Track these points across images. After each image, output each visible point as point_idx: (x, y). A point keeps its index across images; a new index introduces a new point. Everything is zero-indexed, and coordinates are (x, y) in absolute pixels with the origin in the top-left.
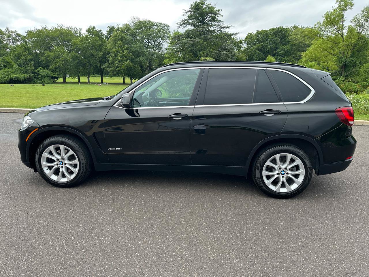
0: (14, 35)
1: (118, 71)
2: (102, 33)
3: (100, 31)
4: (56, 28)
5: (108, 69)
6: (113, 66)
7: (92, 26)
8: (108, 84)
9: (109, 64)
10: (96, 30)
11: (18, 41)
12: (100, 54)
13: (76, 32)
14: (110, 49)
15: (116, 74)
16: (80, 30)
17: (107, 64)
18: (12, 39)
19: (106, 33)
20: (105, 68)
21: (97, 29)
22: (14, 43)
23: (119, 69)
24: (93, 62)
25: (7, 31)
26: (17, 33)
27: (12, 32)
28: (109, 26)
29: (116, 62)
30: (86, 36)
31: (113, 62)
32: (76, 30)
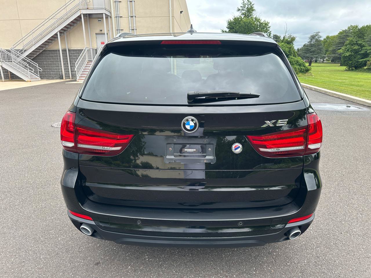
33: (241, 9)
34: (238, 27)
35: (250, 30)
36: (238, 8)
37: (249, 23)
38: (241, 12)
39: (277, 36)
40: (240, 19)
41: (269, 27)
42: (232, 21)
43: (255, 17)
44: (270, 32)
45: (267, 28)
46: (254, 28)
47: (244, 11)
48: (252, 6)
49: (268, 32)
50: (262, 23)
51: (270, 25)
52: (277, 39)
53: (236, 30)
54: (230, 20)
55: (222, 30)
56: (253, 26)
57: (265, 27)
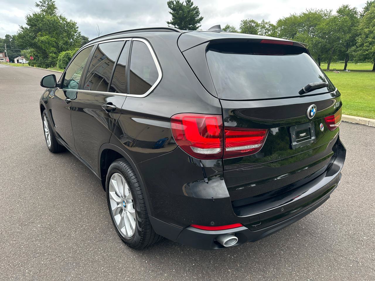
0: (267, 26)
1: (367, 54)
2: (355, 12)
3: (354, 9)
4: (304, 14)
5: (353, 53)
6: (361, 50)
7: (345, 4)
8: (350, 71)
9: (357, 47)
10: (349, 9)
11: (270, 31)
12: (348, 36)
13: (325, 15)
14: (362, 29)
15: (364, 59)
16: (331, 11)
17: (354, 48)
18: (265, 30)
19: (363, 10)
20: (350, 53)
21: (349, 7)
22: (266, 34)
23: (367, 52)
24: (336, 47)
25: (263, 23)
26: (270, 23)
27: (266, 23)
28: (368, 2)
29: (365, 44)
30: (335, 18)
31: (362, 45)
32: (326, 12)
33: (40, 5)
34: (41, 25)
35: (56, 28)
36: (36, 3)
37: (54, 21)
38: (41, 8)
39: (85, 37)
40: (42, 16)
41: (77, 27)
42: (32, 17)
43: (59, 16)
44: (80, 32)
45: (75, 29)
46: (61, 27)
47: (44, 8)
48: (53, 4)
49: (77, 32)
50: (69, 23)
51: (77, 25)
52: (85, 40)
53: (39, 28)
54: (29, 16)
55: (21, 26)
56: (59, 25)
57: (73, 27)
